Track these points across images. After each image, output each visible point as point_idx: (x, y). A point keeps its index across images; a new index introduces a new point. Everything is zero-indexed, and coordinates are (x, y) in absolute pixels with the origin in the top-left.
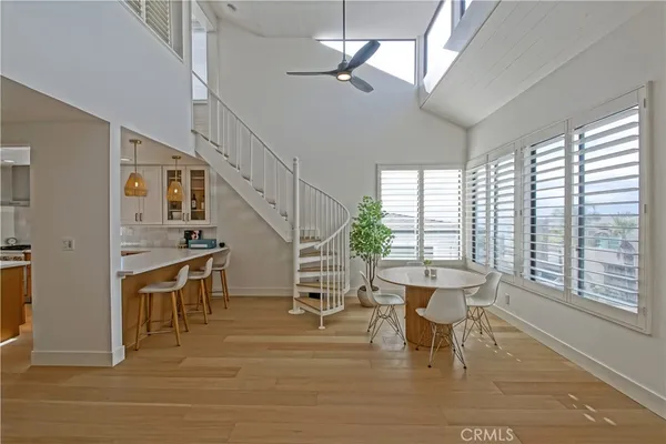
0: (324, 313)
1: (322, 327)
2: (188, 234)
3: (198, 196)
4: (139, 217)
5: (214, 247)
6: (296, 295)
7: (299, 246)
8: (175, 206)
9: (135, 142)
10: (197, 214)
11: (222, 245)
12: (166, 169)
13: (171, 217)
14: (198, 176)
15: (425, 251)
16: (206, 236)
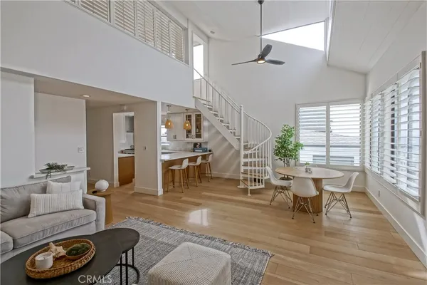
0: (250, 188)
1: (249, 195)
2: (195, 145)
3: (198, 127)
4: (175, 137)
5: (206, 151)
6: (241, 178)
7: (243, 152)
8: (189, 132)
9: (168, 106)
10: (199, 136)
11: (210, 151)
12: (185, 114)
13: (187, 137)
14: (199, 117)
15: (331, 159)
16: (203, 146)
